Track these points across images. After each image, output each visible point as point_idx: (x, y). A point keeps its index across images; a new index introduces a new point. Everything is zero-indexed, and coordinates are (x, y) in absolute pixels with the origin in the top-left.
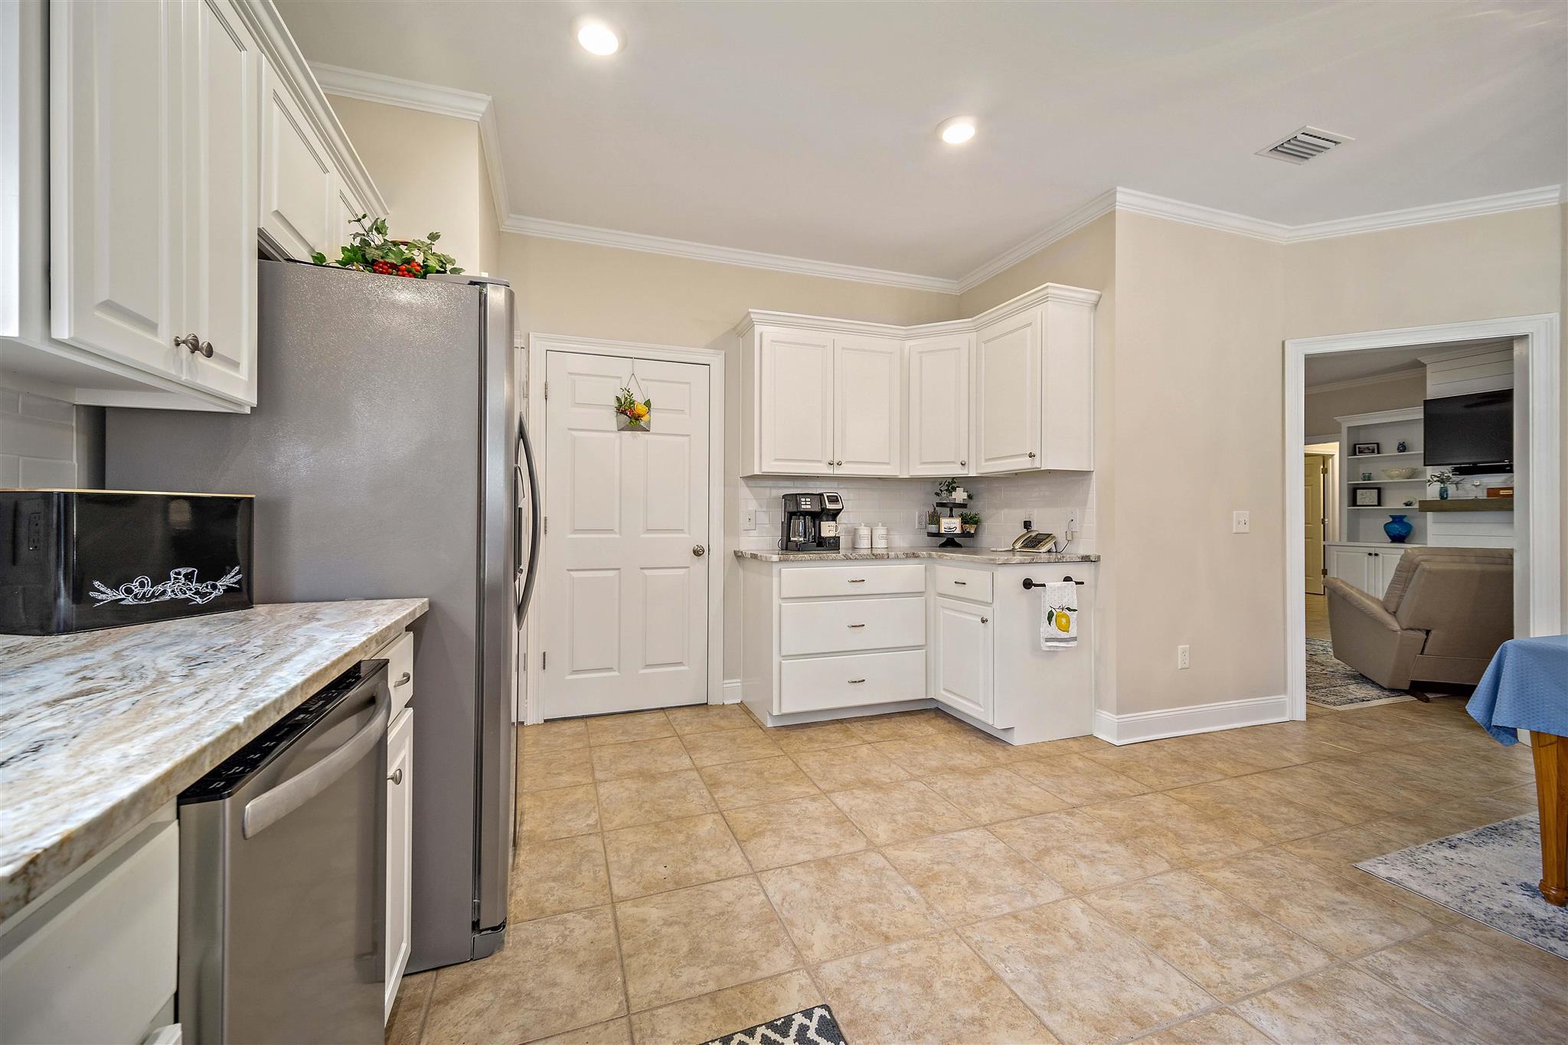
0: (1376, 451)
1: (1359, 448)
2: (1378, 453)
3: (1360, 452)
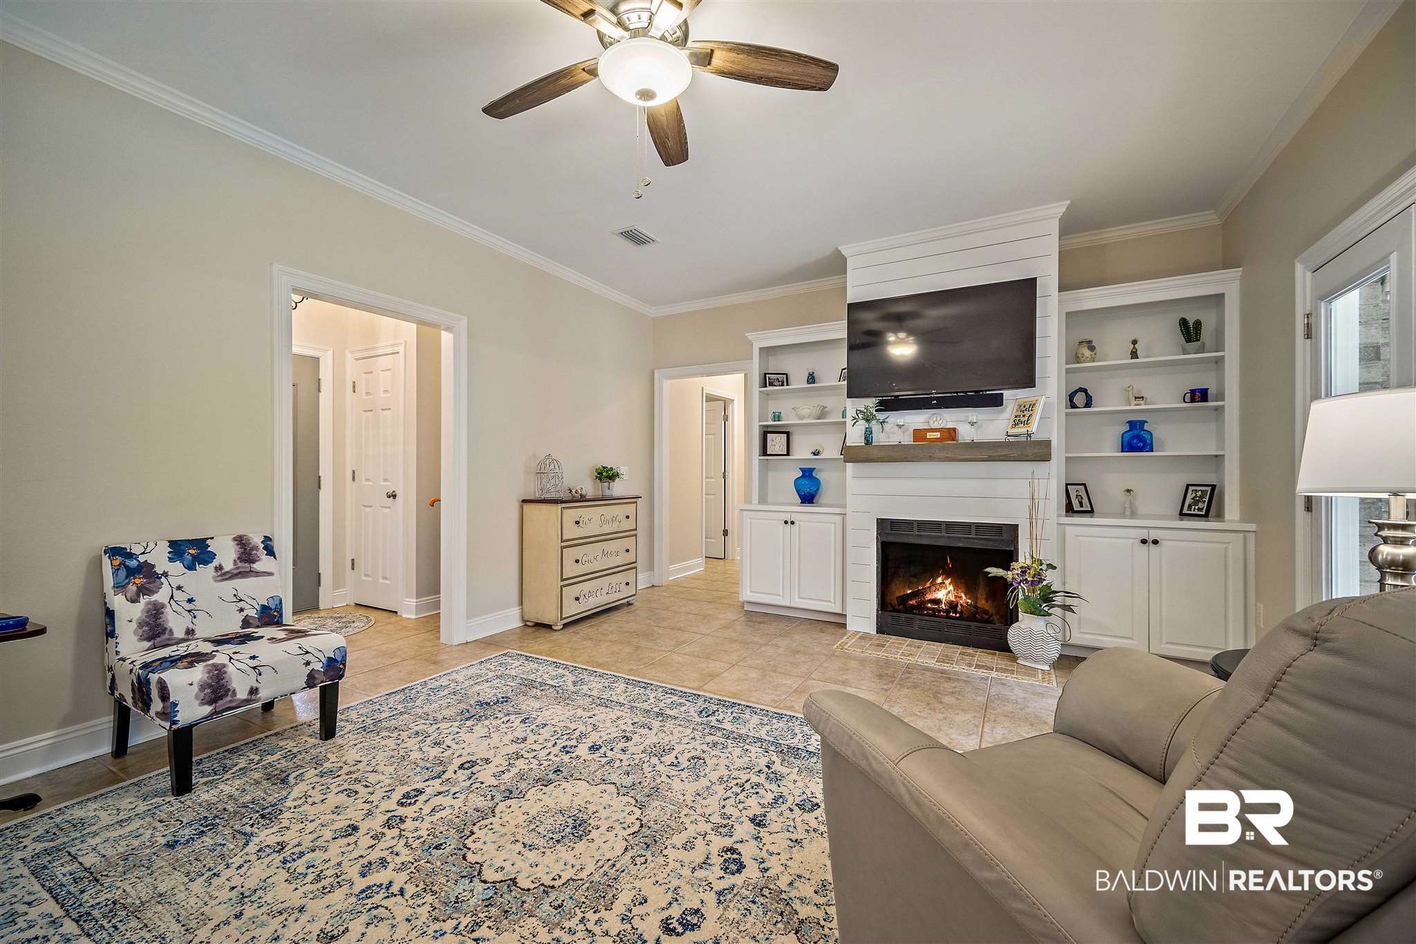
0: (785, 383)
1: (769, 378)
2: (787, 385)
3: (771, 384)
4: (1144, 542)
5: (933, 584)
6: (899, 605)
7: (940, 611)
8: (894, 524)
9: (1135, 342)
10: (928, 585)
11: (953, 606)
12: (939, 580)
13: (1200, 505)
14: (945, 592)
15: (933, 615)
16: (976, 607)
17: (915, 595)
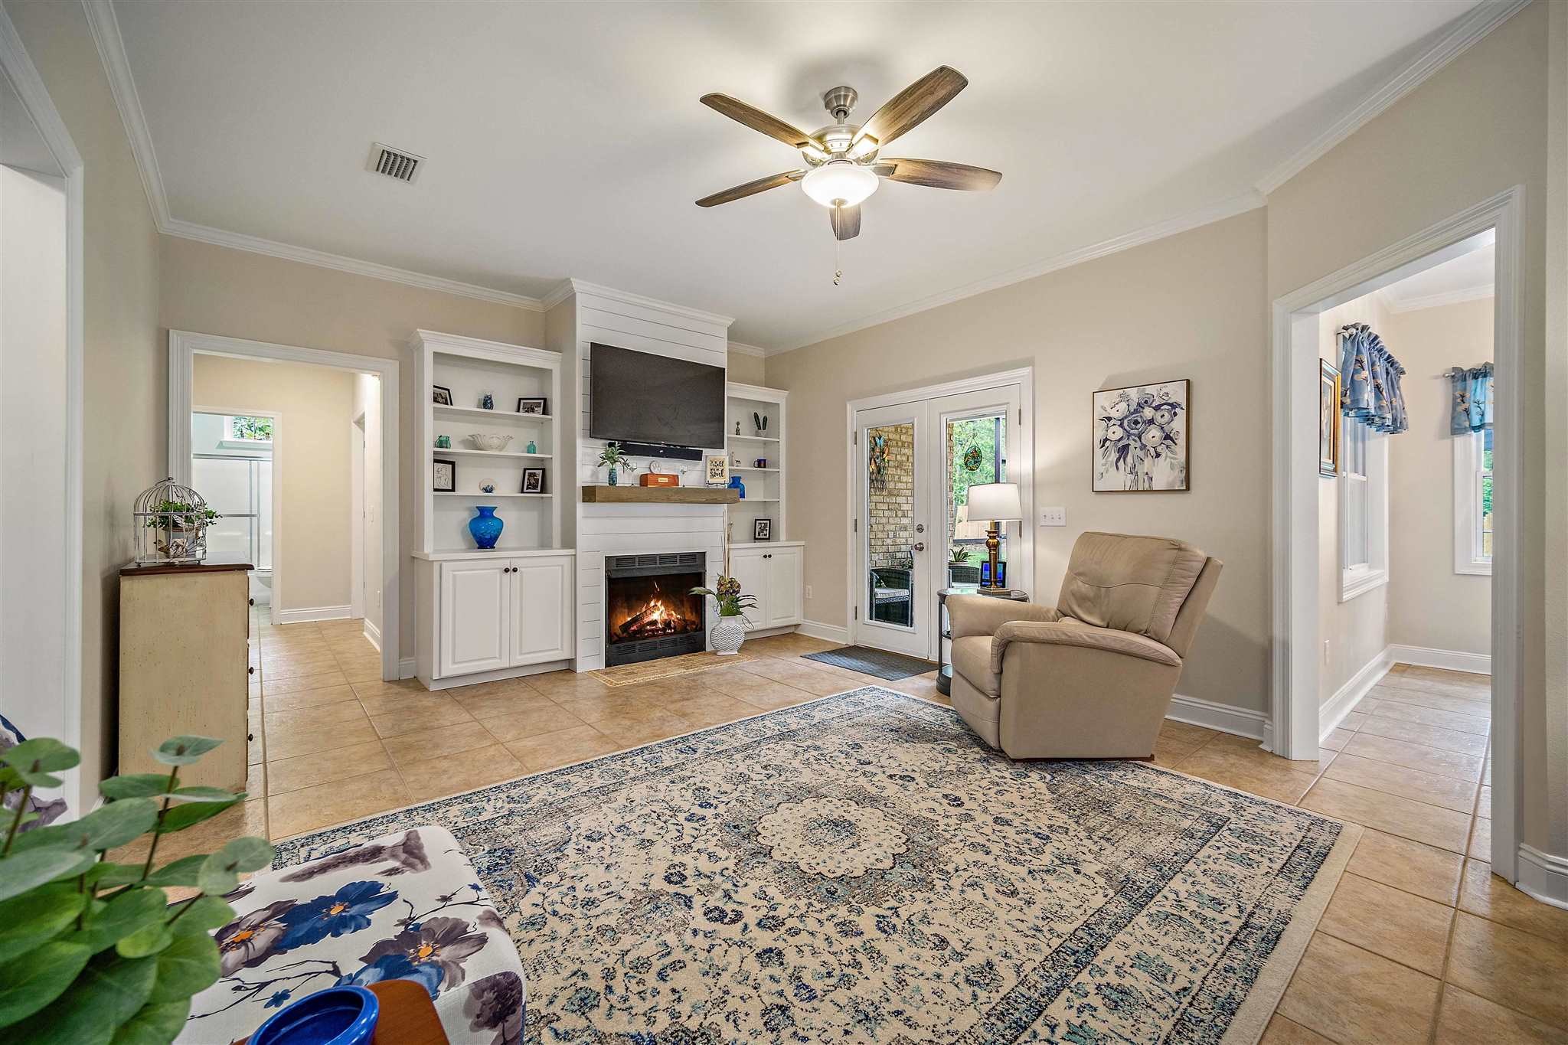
0: (449, 401)
2: (453, 405)
4: (765, 557)
5: (648, 608)
6: (623, 633)
7: (657, 631)
8: (620, 560)
9: (738, 424)
10: (644, 609)
11: (667, 624)
12: (652, 604)
13: (765, 533)
14: (658, 613)
15: (654, 636)
16: (684, 620)
17: (634, 621)
